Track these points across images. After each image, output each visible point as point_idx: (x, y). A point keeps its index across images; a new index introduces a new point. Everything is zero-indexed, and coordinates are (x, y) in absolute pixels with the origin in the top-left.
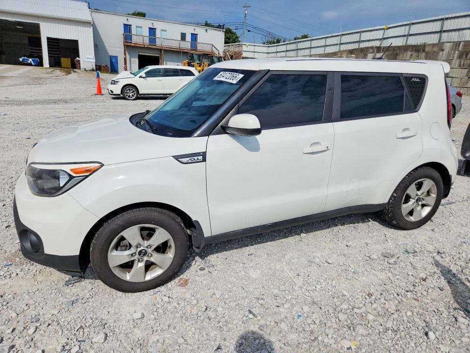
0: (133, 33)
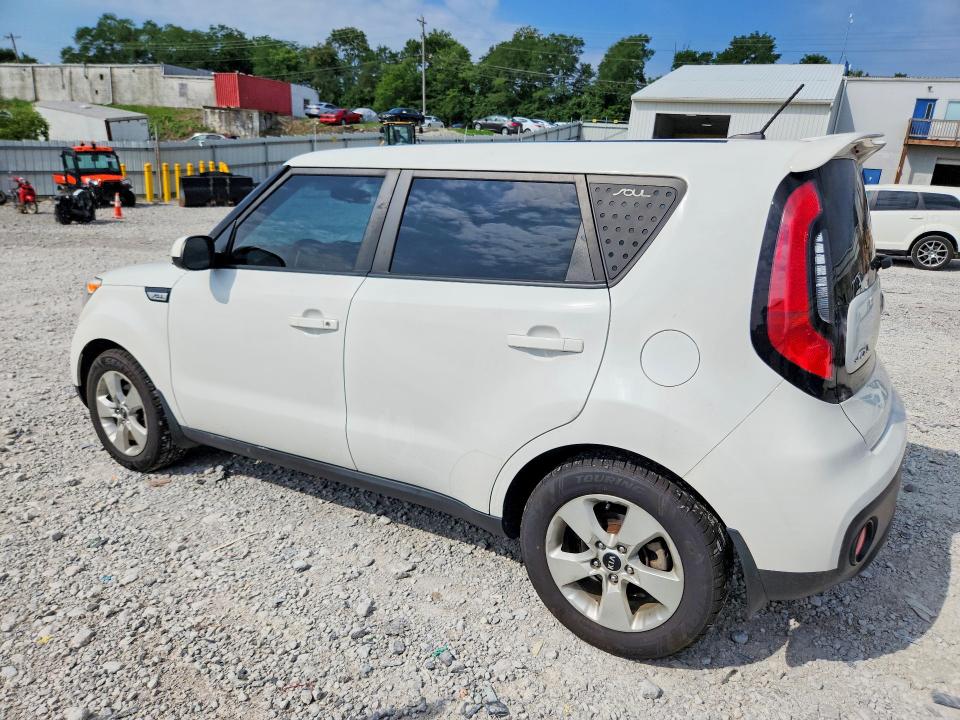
0: (935, 117)
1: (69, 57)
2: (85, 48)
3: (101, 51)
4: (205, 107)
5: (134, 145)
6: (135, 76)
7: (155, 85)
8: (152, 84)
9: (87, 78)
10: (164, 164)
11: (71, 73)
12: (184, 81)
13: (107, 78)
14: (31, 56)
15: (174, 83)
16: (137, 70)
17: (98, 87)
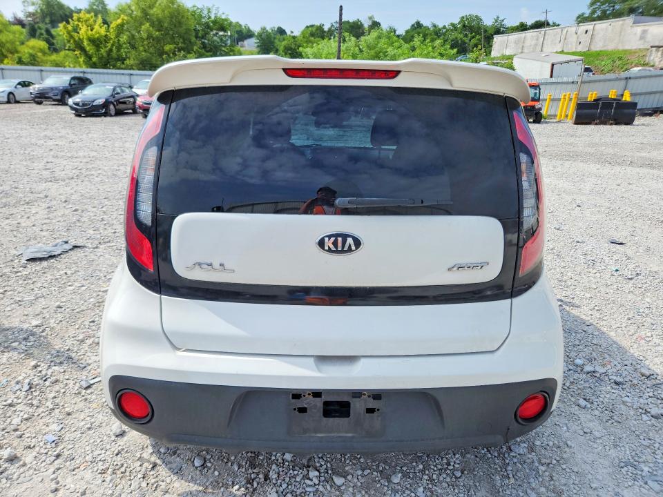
1: (582, 19)
2: (594, 12)
3: (604, 12)
4: (652, 47)
5: (565, 80)
6: (610, 28)
7: (623, 34)
8: (621, 32)
9: (576, 33)
10: (595, 92)
11: (567, 31)
12: (646, 28)
13: (590, 33)
14: (557, 23)
15: (639, 29)
16: (613, 24)
17: (582, 40)
